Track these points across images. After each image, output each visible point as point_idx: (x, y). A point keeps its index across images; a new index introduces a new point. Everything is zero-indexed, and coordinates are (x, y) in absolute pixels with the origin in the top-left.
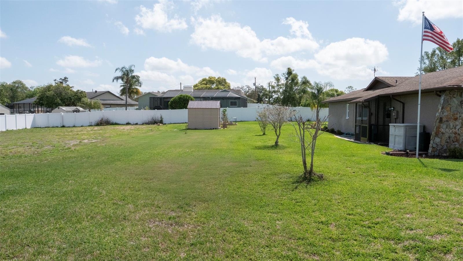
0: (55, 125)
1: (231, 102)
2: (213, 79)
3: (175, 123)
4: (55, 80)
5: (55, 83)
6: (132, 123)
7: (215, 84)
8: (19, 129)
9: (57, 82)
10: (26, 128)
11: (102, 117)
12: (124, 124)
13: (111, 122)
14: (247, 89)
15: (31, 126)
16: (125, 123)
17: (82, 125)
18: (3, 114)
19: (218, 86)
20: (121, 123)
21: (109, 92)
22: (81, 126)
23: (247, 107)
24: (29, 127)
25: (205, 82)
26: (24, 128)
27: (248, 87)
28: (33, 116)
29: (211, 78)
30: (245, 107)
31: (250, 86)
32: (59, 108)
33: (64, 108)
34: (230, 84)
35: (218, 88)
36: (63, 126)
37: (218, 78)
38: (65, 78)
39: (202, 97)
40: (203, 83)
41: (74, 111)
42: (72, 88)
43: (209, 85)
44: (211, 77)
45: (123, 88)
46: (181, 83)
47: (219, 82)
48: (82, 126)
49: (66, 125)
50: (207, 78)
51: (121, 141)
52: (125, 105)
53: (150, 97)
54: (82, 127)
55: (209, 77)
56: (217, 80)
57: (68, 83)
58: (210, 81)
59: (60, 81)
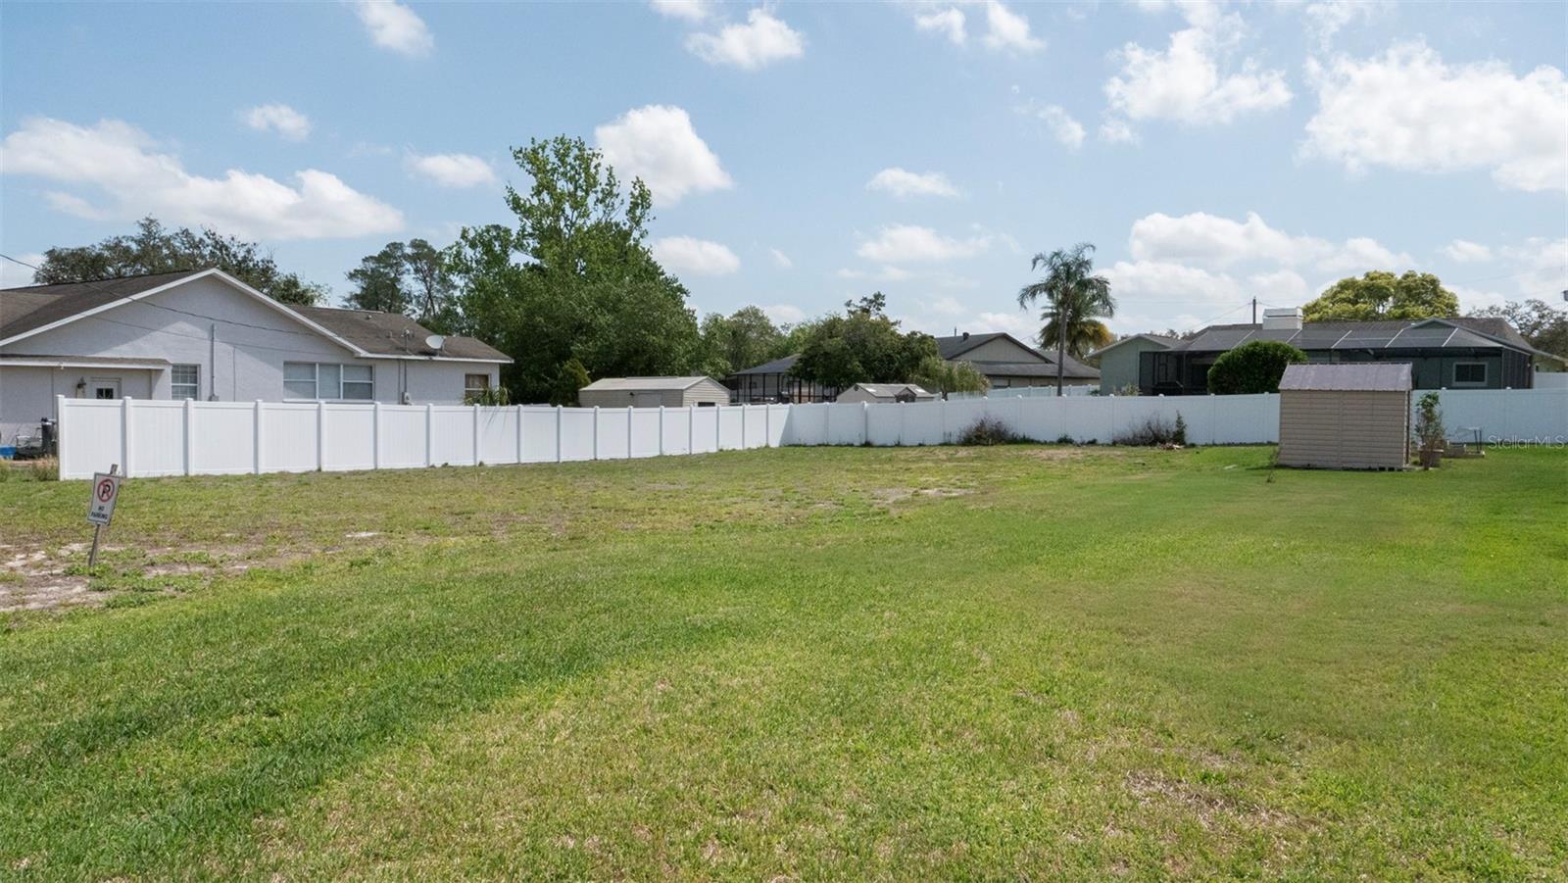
0: (846, 439)
1: (1458, 366)
2: (1382, 282)
3: (1229, 445)
4: (848, 304)
5: (849, 312)
6: (1077, 439)
7: (1390, 299)
8: (749, 449)
9: (853, 309)
10: (767, 446)
11: (982, 416)
12: (1051, 444)
13: (1011, 433)
14: (1535, 315)
15: (781, 441)
16: (1055, 440)
17: (921, 442)
18: (712, 404)
19: (1403, 306)
20: (1042, 440)
21: (1005, 337)
22: (917, 443)
23: (1529, 386)
24: (775, 443)
25: (1349, 294)
26: (764, 445)
27: (1539, 307)
28: (787, 411)
29: (1376, 278)
30: (1524, 387)
31: (1547, 303)
32: (856, 388)
33: (872, 389)
34: (1455, 298)
35: (1403, 313)
36: (868, 444)
37: (1406, 277)
38: (878, 296)
39: (1336, 350)
40: (1343, 296)
41: (899, 398)
42: (897, 327)
43: (1365, 303)
44: (1375, 272)
45: (1052, 323)
46: (1254, 301)
47: (1408, 290)
48: (920, 445)
49: (877, 440)
50: (1360, 278)
51: (1042, 496)
52: (1056, 377)
53: (1141, 353)
54: (919, 449)
55: (1367, 275)
56: (1400, 283)
57: (884, 311)
58: (1375, 288)
59: (860, 305)
